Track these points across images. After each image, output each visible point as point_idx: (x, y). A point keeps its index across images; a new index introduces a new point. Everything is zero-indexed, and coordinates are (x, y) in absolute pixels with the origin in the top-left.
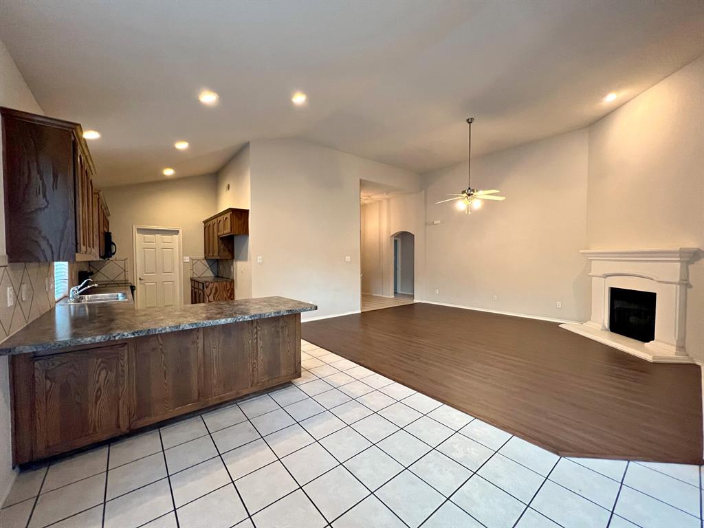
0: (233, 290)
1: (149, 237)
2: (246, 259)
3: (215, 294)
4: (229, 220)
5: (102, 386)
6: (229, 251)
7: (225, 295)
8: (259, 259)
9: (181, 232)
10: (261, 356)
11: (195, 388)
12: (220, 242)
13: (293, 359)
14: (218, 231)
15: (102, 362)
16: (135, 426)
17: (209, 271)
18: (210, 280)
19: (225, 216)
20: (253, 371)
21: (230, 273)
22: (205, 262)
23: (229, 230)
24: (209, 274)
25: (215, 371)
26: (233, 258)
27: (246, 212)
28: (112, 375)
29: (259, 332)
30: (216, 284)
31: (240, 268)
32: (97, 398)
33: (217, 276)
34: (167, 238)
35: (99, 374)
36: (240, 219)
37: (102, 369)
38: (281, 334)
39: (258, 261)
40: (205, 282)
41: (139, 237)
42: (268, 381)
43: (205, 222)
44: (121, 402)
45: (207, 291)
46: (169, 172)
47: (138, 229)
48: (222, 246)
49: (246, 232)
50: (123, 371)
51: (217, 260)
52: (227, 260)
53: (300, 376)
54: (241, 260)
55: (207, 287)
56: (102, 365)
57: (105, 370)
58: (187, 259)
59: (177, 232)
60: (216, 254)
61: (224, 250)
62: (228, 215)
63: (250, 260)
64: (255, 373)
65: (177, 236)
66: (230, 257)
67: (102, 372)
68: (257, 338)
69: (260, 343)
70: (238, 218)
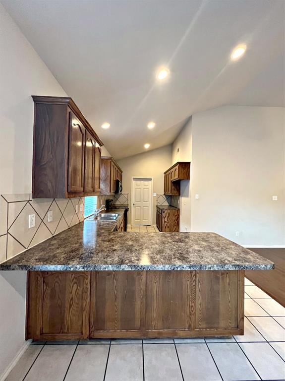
0: (179, 215)
1: (139, 182)
2: (188, 196)
3: (168, 217)
4: (177, 170)
5: (74, 295)
6: (177, 190)
7: (174, 219)
8: (197, 196)
9: (152, 179)
10: (199, 301)
11: (138, 315)
12: (172, 184)
13: (234, 312)
14: (171, 178)
15: (74, 277)
16: (93, 336)
17: (166, 202)
18: (166, 208)
19: (175, 168)
20: (190, 314)
21: (178, 204)
22: (164, 196)
23: (177, 177)
24: (166, 204)
25: (155, 305)
26: (180, 195)
27: (189, 163)
28: (80, 290)
29: (198, 275)
30: (169, 211)
31: (183, 201)
32: (71, 306)
33: (171, 206)
34: (146, 183)
35: (73, 286)
36: (184, 168)
37: (74, 283)
38: (221, 281)
39: (196, 198)
40: (163, 209)
41: (134, 182)
42: (206, 328)
43: (165, 173)
44: (84, 313)
45: (164, 215)
46: (147, 146)
47: (134, 179)
48: (173, 187)
49: (188, 178)
50: (87, 288)
51: (171, 196)
52: (176, 196)
53: (242, 334)
54: (185, 196)
55: (164, 212)
56: (74, 280)
57: (76, 285)
58: (155, 195)
59: (150, 179)
60: (170, 192)
61: (174, 189)
62: (177, 167)
63: (191, 197)
64: (193, 318)
65: (150, 182)
66: (178, 194)
67: (74, 286)
68: (195, 281)
69: (199, 287)
70: (183, 168)
